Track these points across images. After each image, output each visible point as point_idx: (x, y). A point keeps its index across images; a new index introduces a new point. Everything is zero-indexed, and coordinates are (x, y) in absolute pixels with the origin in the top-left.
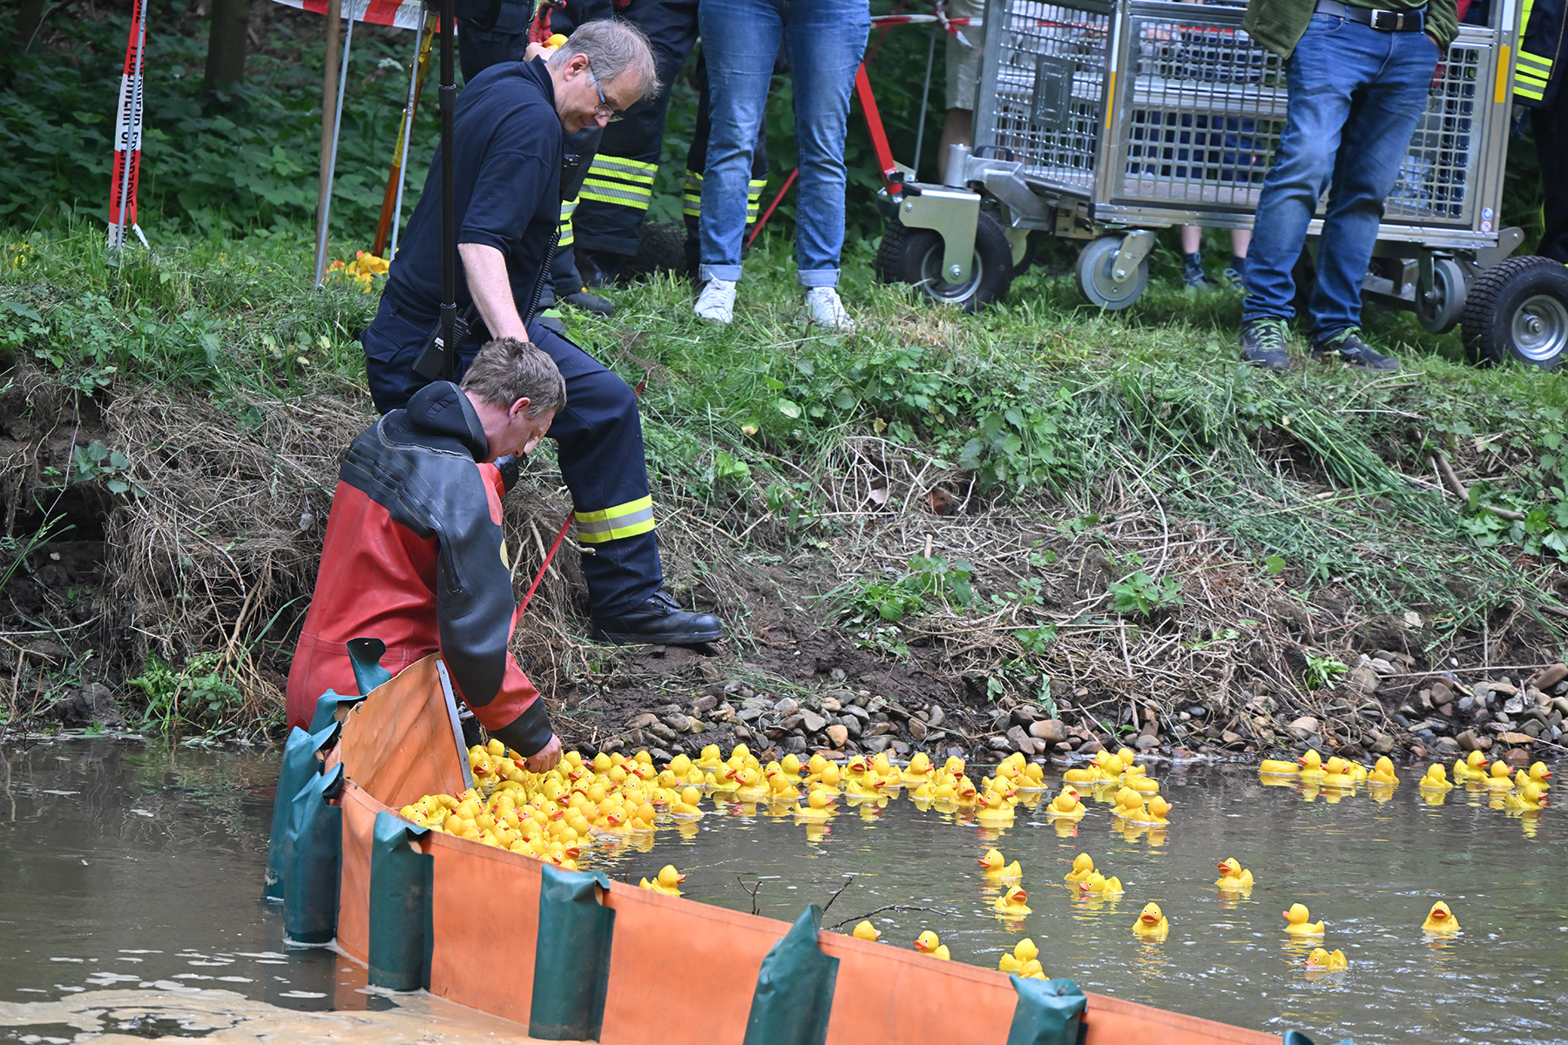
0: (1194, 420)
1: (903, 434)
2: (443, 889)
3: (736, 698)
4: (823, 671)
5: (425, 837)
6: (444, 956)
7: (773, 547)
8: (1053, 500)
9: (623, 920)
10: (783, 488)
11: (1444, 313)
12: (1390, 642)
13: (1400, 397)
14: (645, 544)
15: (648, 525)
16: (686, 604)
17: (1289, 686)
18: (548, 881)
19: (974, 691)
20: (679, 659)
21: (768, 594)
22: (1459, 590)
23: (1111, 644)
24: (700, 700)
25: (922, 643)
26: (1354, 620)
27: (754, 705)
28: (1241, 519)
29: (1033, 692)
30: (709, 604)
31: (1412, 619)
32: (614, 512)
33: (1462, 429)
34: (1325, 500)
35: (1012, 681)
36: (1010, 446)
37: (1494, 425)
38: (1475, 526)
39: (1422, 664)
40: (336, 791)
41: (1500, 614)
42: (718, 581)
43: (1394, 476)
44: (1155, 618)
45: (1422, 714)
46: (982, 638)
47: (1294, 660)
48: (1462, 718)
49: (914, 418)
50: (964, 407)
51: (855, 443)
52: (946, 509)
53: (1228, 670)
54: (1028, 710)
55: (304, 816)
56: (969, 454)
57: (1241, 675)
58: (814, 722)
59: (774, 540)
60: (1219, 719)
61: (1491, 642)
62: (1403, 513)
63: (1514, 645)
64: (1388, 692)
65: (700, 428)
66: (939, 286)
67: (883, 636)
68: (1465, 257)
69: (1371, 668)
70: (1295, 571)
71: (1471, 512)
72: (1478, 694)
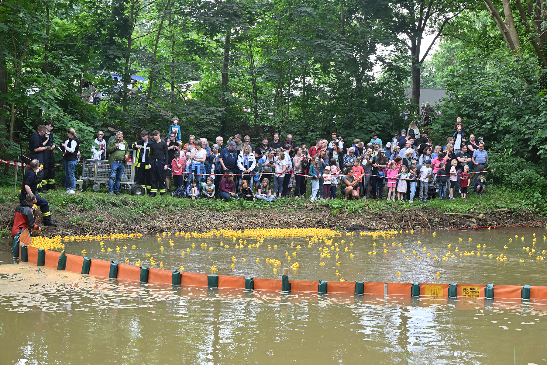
0: (104, 202)
1: (75, 204)
2: (28, 251)
3: (59, 231)
4: (68, 228)
5: (27, 246)
6: (29, 258)
7: (63, 216)
8: (91, 210)
9: (46, 254)
10: (63, 210)
11: (129, 190)
12: (124, 222)
13: (125, 199)
14: (49, 216)
15: (50, 214)
16: (54, 222)
17: (115, 227)
18: (39, 250)
19: (83, 229)
20: (53, 227)
21: (62, 220)
22: (131, 217)
23: (97, 224)
24: (55, 231)
25: (78, 225)
26: (121, 220)
27: (61, 231)
28: (109, 211)
29: (89, 229)
30: (56, 222)
31: (126, 220)
32: (46, 213)
33: (131, 201)
34: (118, 209)
35: (87, 228)
36: (86, 205)
37: (134, 201)
38: (132, 211)
39: (128, 224)
40: (19, 242)
41: (135, 219)
42: (57, 219)
43: (124, 206)
44: (101, 221)
45: (128, 229)
46: (84, 224)
47: (115, 225)
48: (132, 229)
49: (77, 203)
50: (82, 201)
51: (71, 205)
52: (80, 211)
53: (108, 226)
54: (89, 231)
55: (15, 245)
56: (82, 206)
57: (110, 226)
58: (67, 233)
59: (62, 215)
60: (108, 231)
61: (134, 222)
62: (125, 210)
63: (136, 222)
64: (124, 227)
65: (55, 204)
66: (79, 190)
67: (74, 224)
68: (131, 185)
69: (123, 225)
70: (115, 216)
71: (132, 209)
72: (133, 227)
